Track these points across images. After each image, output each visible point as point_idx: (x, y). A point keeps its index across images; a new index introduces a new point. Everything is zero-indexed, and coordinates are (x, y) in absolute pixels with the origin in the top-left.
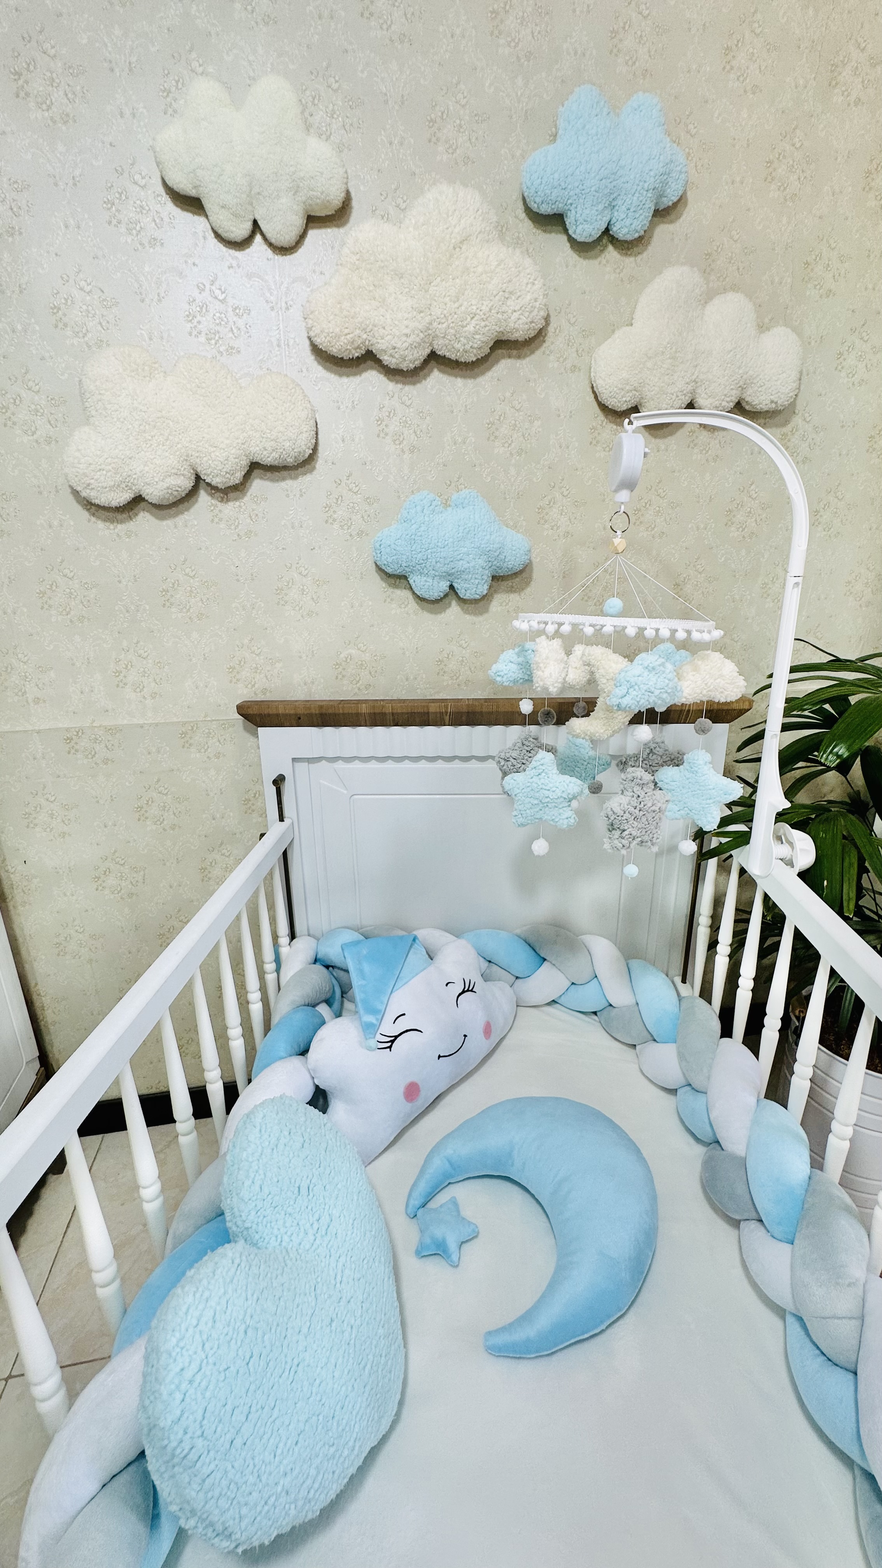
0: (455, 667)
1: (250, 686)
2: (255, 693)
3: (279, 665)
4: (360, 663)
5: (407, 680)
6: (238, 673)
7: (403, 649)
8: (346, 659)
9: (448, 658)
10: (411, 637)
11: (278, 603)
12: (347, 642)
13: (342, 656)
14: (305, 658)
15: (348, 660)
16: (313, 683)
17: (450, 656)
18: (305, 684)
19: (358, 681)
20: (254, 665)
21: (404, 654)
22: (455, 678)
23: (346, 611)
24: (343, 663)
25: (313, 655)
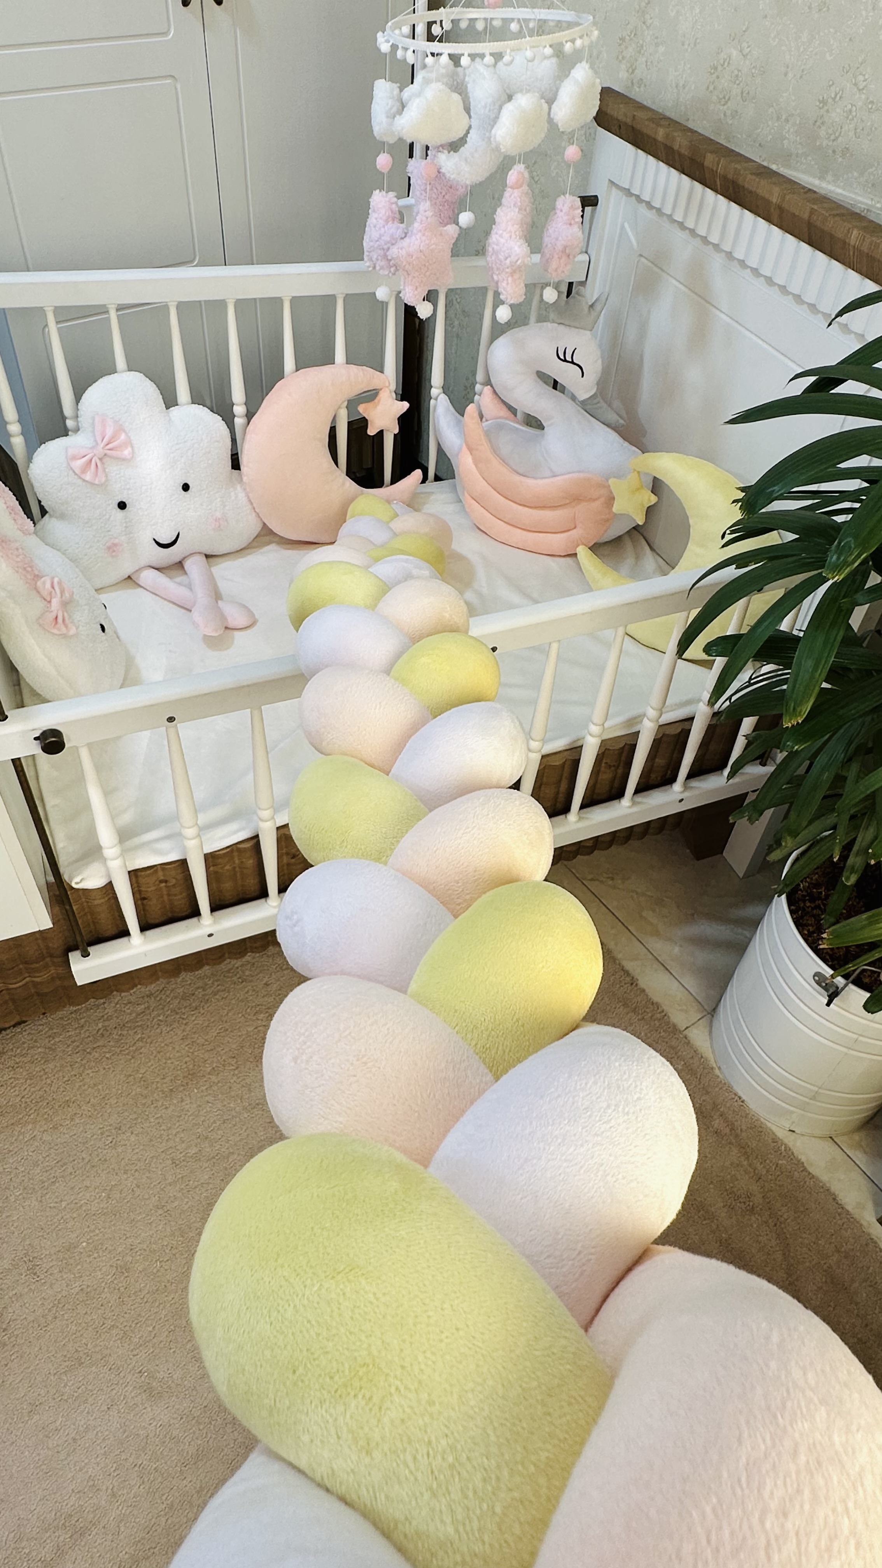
0: (837, 120)
1: (630, 70)
3: (662, 49)
4: (736, 72)
5: (778, 119)
8: (724, 62)
9: (834, 99)
10: (802, 49)
12: (733, 35)
15: (726, 64)
16: (684, 87)
18: (677, 87)
19: (726, 102)
20: (641, 42)
21: (786, 74)
22: (832, 137)
24: (720, 68)
25: (695, 45)
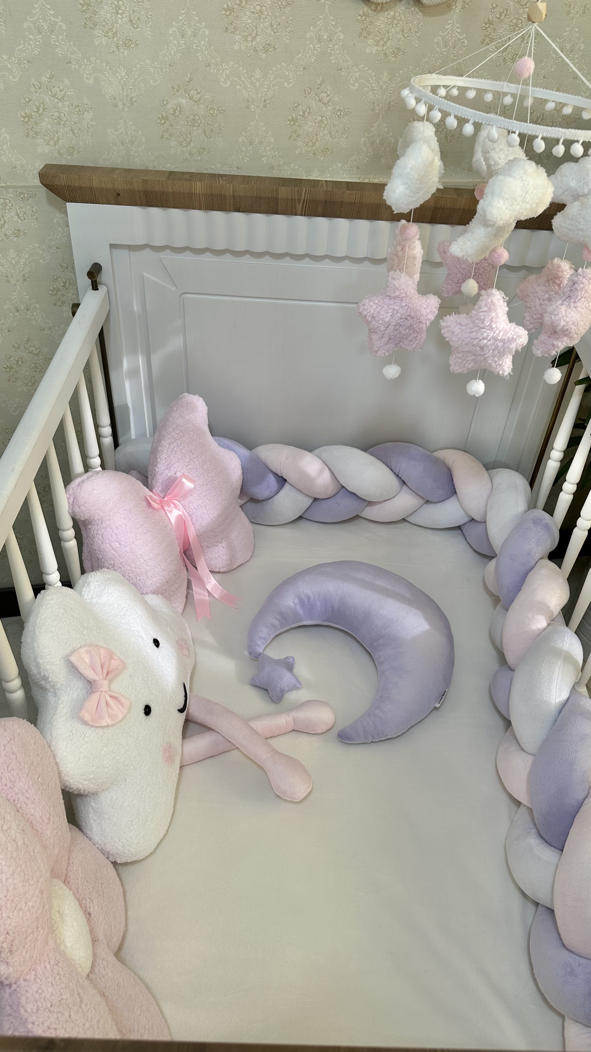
0: (311, 130)
2: (59, 153)
4: (192, 117)
5: (251, 143)
6: (36, 124)
7: (248, 101)
8: (174, 111)
9: (303, 116)
10: (258, 84)
11: (85, 26)
12: (176, 87)
13: (169, 106)
14: (121, 107)
17: (307, 114)
23: (175, 42)
24: (171, 117)
25: (132, 104)
